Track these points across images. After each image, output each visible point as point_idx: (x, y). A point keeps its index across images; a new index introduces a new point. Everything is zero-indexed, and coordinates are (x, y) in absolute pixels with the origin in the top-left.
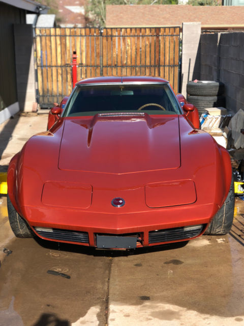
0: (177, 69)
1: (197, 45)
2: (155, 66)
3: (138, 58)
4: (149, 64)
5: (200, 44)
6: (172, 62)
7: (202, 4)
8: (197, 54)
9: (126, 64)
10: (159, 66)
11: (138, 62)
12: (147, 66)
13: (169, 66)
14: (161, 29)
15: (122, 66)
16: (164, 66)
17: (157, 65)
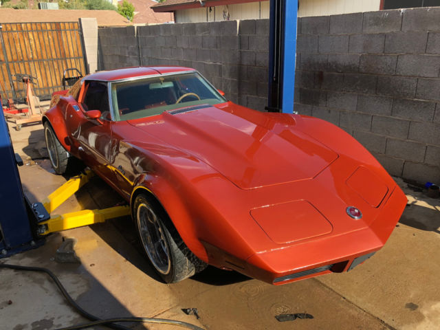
0: (82, 60)
1: (97, 39)
2: (62, 59)
3: (44, 52)
4: (55, 57)
5: (99, 37)
6: (77, 54)
7: (16, 8)
8: (98, 46)
9: (32, 58)
10: (66, 59)
11: (45, 56)
12: (55, 60)
13: (74, 58)
14: (61, 24)
15: (29, 61)
16: (70, 58)
17: (64, 57)
